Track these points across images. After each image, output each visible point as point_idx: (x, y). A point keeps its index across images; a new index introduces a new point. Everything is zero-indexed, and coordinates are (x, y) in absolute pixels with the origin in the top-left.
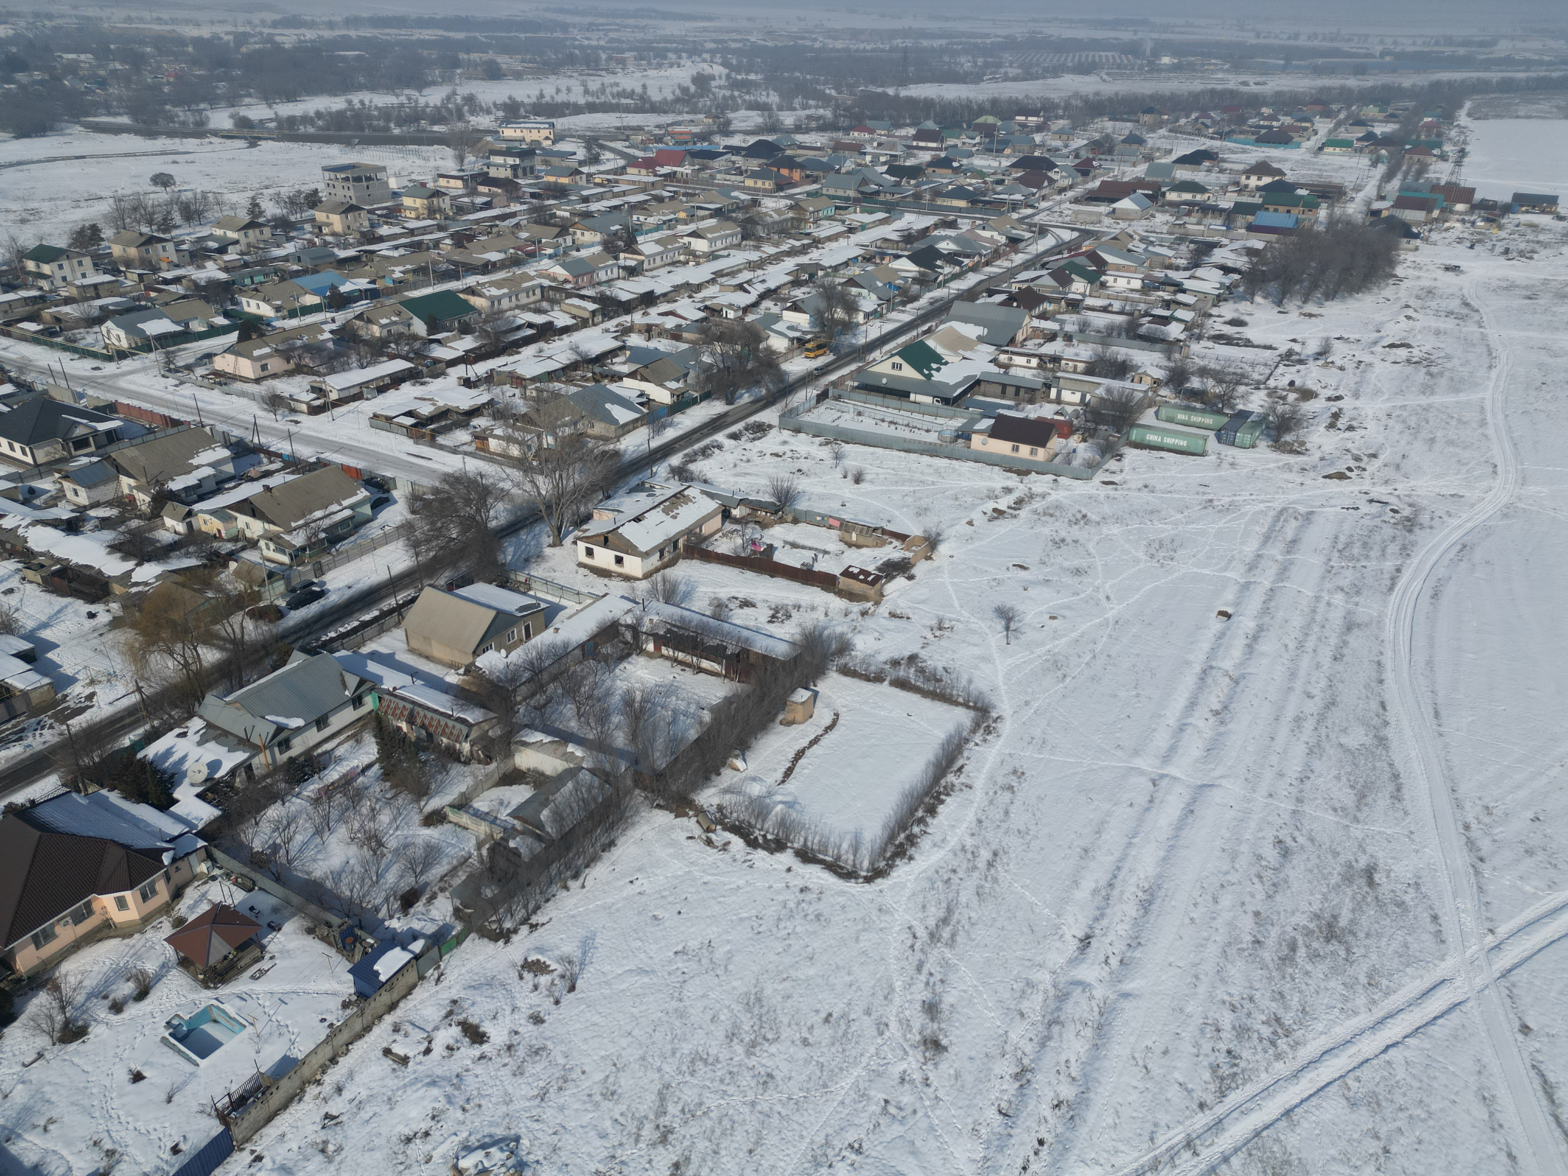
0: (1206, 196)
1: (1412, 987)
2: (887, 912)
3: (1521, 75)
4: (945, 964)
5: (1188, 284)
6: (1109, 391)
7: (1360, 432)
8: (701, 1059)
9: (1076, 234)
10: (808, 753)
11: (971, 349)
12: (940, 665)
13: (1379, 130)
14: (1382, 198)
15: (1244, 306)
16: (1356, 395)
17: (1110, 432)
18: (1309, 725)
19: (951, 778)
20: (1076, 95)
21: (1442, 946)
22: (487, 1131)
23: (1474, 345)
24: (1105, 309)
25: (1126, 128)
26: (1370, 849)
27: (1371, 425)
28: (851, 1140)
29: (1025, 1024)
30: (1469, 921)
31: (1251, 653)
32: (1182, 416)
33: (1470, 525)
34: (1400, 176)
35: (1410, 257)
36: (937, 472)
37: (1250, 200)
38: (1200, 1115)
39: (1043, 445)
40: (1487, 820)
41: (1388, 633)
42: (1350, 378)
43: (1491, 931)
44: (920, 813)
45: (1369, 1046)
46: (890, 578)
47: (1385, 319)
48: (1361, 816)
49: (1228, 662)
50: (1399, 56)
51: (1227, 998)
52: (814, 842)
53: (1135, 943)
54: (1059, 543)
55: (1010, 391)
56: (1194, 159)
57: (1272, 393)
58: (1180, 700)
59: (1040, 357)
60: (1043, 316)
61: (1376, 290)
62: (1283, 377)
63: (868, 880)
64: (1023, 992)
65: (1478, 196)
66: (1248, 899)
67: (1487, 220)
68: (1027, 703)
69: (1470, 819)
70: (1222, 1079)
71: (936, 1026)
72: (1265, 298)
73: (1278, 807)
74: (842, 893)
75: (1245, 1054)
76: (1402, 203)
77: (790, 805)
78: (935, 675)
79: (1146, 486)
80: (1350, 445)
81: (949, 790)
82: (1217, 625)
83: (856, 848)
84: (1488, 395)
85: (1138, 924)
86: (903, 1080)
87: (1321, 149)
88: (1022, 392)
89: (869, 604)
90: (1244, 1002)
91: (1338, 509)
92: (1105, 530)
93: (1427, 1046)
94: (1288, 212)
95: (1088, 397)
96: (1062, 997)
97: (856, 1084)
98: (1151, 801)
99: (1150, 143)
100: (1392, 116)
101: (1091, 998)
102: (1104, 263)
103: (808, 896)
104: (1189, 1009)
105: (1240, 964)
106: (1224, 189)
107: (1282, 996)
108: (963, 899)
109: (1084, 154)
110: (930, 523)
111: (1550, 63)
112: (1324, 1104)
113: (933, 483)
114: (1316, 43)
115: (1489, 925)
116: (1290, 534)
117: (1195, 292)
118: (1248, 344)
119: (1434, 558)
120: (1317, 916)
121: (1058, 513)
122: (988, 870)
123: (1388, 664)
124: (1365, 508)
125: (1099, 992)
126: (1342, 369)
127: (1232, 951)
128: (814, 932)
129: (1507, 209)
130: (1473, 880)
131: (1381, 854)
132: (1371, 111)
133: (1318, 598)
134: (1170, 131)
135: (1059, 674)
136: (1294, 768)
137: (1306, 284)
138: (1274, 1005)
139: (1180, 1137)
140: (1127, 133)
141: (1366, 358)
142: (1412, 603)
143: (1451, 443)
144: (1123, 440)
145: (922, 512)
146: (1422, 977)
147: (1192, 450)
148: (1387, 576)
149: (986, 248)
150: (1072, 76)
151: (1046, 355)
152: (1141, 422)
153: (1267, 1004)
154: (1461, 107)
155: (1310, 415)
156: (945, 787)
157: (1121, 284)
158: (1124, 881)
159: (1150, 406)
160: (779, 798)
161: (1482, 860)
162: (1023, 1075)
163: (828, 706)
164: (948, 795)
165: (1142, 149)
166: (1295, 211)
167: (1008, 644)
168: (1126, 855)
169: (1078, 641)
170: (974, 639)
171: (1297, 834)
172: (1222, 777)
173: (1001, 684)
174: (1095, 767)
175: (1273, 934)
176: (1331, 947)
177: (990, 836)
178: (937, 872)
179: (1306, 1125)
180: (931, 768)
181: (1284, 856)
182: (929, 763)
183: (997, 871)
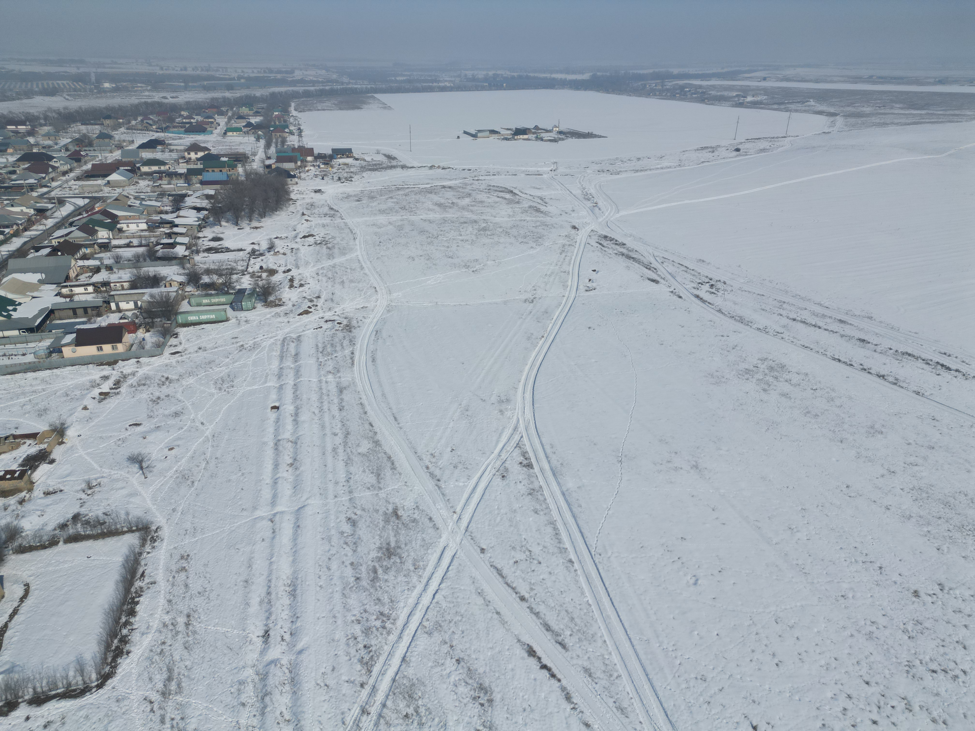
0: (167, 167)
1: (433, 559)
2: (124, 699)
3: (312, 88)
4: (180, 707)
5: (177, 221)
6: (152, 296)
7: (307, 286)
9: (87, 201)
10: (10, 625)
11: (37, 290)
12: (100, 513)
13: (254, 120)
14: (269, 158)
15: (217, 229)
16: (297, 267)
17: (164, 321)
18: (340, 450)
19: (138, 584)
20: (50, 109)
21: (438, 531)
23: (343, 229)
24: (128, 245)
25: (96, 130)
26: (391, 500)
27: (310, 281)
29: (247, 709)
30: (444, 512)
31: (297, 424)
32: (205, 301)
33: (375, 320)
34: (273, 145)
35: (295, 188)
36: (43, 381)
37: (195, 167)
38: (363, 691)
39: (120, 341)
40: (434, 460)
41: (360, 388)
42: (290, 258)
43: (454, 512)
44: (123, 619)
45: (426, 600)
46: (34, 468)
47: (296, 223)
48: (381, 486)
49: (287, 433)
50: (249, 79)
51: (353, 618)
52: (42, 686)
53: (295, 618)
54: (157, 401)
55: (80, 312)
56: (151, 145)
57: (253, 275)
58: (269, 466)
59: (93, 284)
60: (85, 257)
61: (285, 208)
62: (255, 265)
63: (100, 686)
64: (239, 690)
65: (316, 152)
66: (345, 559)
67: (324, 164)
68: (174, 510)
69: (428, 463)
70: (367, 663)
72: (227, 222)
73: (341, 501)
74: (81, 708)
75: (373, 642)
76: (280, 159)
77: (10, 670)
78: (98, 521)
79: (200, 348)
80: (305, 295)
81: (140, 592)
82: (272, 415)
83: (81, 670)
84: (359, 253)
85: (292, 607)
87: (225, 134)
88: (89, 311)
89: (24, 494)
90: (362, 615)
91: (312, 330)
92: (184, 383)
93: (449, 584)
94: (221, 171)
95: (139, 303)
96: (264, 677)
98: (273, 532)
99: (117, 137)
100: (257, 112)
101: (282, 666)
102: (116, 216)
103: (53, 727)
104: (337, 637)
105: (353, 596)
106: (177, 161)
107: (379, 599)
108: (177, 657)
109: (72, 148)
110: (53, 418)
111: (322, 82)
112: (418, 643)
113: (44, 390)
114: (198, 72)
115: (452, 510)
116: (292, 350)
117: (184, 226)
118: (228, 250)
119: (366, 342)
120: (380, 548)
121: (148, 382)
122: (187, 628)
123: (366, 403)
124: (325, 326)
125: (284, 661)
126: (284, 254)
127: (347, 591)
129: (331, 157)
130: (439, 492)
131: (397, 500)
132: (244, 110)
133: (320, 381)
134: (127, 129)
135: (189, 482)
136: (342, 476)
137: (247, 211)
138: (377, 607)
139: (357, 711)
140: (98, 132)
141: (295, 246)
142: (365, 368)
143: (351, 281)
144: (174, 324)
145: (42, 413)
146: (435, 551)
147: (220, 319)
148: (348, 358)
149: (20, 219)
150: (42, 97)
151: (98, 283)
152: (181, 310)
153: (374, 608)
154: (290, 106)
155: (278, 283)
156: (136, 592)
157: (133, 228)
158: (276, 586)
159: (183, 300)
161: (439, 480)
163: (16, 582)
164: (140, 596)
165: (112, 142)
166: (224, 170)
167: (146, 478)
168: (271, 571)
169: (193, 457)
170: (120, 484)
171: (355, 510)
172: (307, 499)
173: (151, 506)
174: (233, 529)
175: (363, 570)
176: (392, 561)
177: (180, 607)
178: (151, 651)
179: (414, 659)
180: (120, 584)
181: (354, 525)
182: (117, 583)
183: (194, 626)
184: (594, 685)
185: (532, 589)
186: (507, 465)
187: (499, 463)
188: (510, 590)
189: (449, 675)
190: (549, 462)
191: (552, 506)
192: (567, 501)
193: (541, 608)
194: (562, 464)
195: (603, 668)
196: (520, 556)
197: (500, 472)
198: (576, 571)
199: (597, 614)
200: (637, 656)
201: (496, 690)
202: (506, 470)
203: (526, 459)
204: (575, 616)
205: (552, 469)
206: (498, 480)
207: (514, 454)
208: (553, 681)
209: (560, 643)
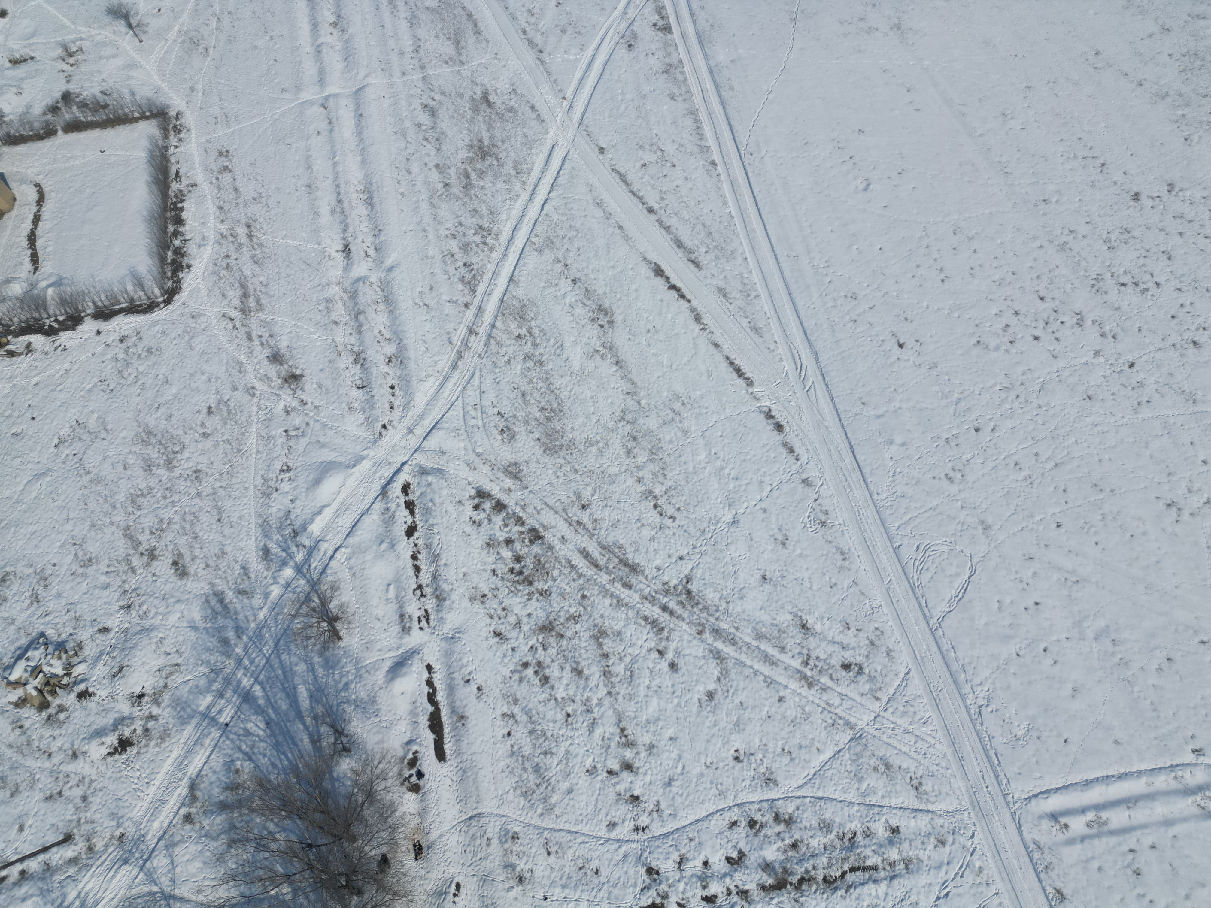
1: (539, 160)
2: (199, 315)
4: (265, 324)
8: (138, 496)
10: (38, 232)
12: (96, 91)
19: (175, 186)
21: (544, 124)
22: (12, 649)
26: (478, 81)
28: (279, 467)
29: (341, 327)
30: (550, 98)
38: (468, 311)
40: (532, 20)
43: (564, 98)
44: (171, 229)
45: (533, 212)
48: (463, 58)
51: (447, 232)
52: (102, 300)
53: (377, 232)
58: (304, 27)
63: (168, 302)
64: (328, 308)
66: (427, 159)
68: (192, 89)
69: (524, 24)
70: (469, 283)
71: (286, 366)
73: (412, 81)
74: (155, 323)
75: (474, 260)
77: (58, 283)
78: (98, 103)
81: (180, 197)
83: (140, 284)
85: (371, 218)
86: (288, 413)
90: (457, 229)
93: (561, 192)
96: (354, 295)
97: (259, 436)
98: (330, 123)
101: (371, 284)
103: (130, 342)
104: (430, 254)
105: (444, 205)
107: (475, 211)
108: (247, 272)
112: (526, 261)
115: (561, 95)
120: (471, 146)
122: (251, 240)
125: (374, 278)
127: (435, 200)
128: (155, 364)
130: (542, 69)
131: (486, 81)
135: (201, 49)
136: (407, 44)
138: (474, 219)
139: (464, 331)
146: (541, 151)
153: (471, 221)
156: (176, 196)
158: (346, 193)
160: (43, 284)
161: (541, 51)
162: (359, 358)
163: (23, 181)
164: (182, 201)
167: (141, 41)
168: (337, 173)
169: (196, 11)
170: (109, 51)
171: (432, 94)
172: (366, 77)
173: (160, 83)
174: (276, 117)
175: (452, 174)
176: (487, 163)
177: (235, 214)
178: (216, 265)
179: (523, 278)
180: (153, 186)
181: (433, 115)
182: (148, 184)
183: (258, 238)
184: (728, 305)
185: (662, 199)
186: (635, 28)
187: (624, 25)
188: (636, 200)
189: (564, 296)
190: (694, 22)
191: (695, 89)
192: (714, 81)
193: (673, 222)
194: (712, 26)
195: (741, 288)
196: (649, 157)
197: (626, 39)
198: (719, 175)
199: (739, 227)
200: (782, 274)
201: (618, 311)
202: (634, 35)
203: (662, 18)
204: (713, 230)
205: (697, 34)
206: (622, 51)
207: (646, 11)
208: (682, 302)
209: (693, 262)
